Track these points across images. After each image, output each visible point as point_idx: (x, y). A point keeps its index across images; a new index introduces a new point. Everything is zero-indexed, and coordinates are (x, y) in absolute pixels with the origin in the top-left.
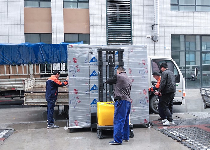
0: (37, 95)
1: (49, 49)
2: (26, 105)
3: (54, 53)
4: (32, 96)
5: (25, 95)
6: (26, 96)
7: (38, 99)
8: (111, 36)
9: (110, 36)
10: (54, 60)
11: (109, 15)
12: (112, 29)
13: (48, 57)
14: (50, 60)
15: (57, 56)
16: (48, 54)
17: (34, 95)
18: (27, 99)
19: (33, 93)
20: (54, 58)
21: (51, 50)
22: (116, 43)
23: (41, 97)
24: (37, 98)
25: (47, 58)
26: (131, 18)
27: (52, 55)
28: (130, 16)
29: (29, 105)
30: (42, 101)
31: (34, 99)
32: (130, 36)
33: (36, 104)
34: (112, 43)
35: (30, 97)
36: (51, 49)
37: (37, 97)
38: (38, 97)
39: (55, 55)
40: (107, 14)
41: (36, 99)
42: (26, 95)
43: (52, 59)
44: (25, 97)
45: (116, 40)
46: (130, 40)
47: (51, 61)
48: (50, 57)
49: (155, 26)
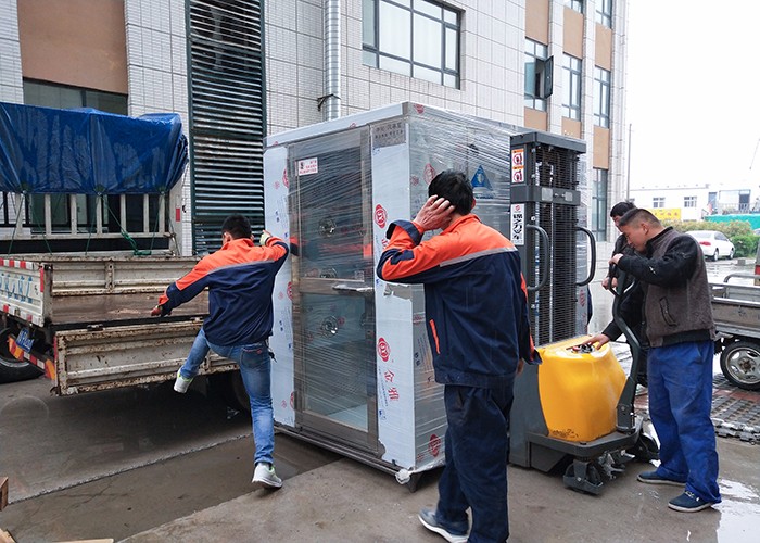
0: (121, 339)
1: (36, 131)
2: (71, 390)
3: (62, 148)
4: (94, 342)
5: (61, 342)
6: (69, 345)
7: (125, 357)
8: (204, 113)
9: (200, 113)
10: (62, 179)
11: (194, 40)
12: (204, 91)
13: (33, 163)
14: (43, 180)
15: (77, 163)
16: (35, 150)
17: (110, 340)
18: (72, 363)
19: (100, 329)
20: (60, 170)
21: (50, 136)
22: (219, 141)
23: (139, 345)
24: (124, 351)
25: (29, 170)
26: (262, 65)
27: (54, 159)
28: (260, 56)
29: (88, 389)
30: (145, 364)
31: (109, 359)
32: (258, 121)
33: (120, 380)
34: (207, 139)
35: (86, 349)
36: (50, 129)
37: (123, 346)
38: (129, 346)
39: (67, 159)
40: (188, 34)
41: (118, 358)
42: (66, 342)
43: (54, 174)
44: (63, 352)
45: (220, 128)
46: (261, 136)
47: (48, 182)
48: (42, 163)
49: (330, 101)
